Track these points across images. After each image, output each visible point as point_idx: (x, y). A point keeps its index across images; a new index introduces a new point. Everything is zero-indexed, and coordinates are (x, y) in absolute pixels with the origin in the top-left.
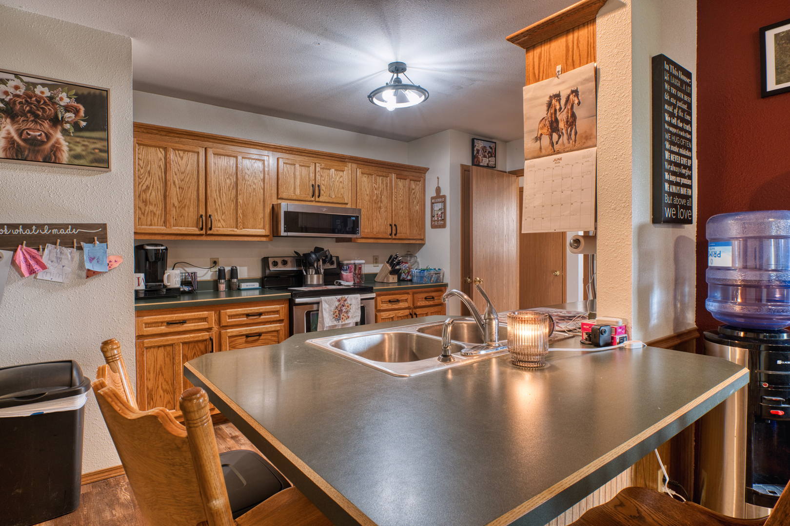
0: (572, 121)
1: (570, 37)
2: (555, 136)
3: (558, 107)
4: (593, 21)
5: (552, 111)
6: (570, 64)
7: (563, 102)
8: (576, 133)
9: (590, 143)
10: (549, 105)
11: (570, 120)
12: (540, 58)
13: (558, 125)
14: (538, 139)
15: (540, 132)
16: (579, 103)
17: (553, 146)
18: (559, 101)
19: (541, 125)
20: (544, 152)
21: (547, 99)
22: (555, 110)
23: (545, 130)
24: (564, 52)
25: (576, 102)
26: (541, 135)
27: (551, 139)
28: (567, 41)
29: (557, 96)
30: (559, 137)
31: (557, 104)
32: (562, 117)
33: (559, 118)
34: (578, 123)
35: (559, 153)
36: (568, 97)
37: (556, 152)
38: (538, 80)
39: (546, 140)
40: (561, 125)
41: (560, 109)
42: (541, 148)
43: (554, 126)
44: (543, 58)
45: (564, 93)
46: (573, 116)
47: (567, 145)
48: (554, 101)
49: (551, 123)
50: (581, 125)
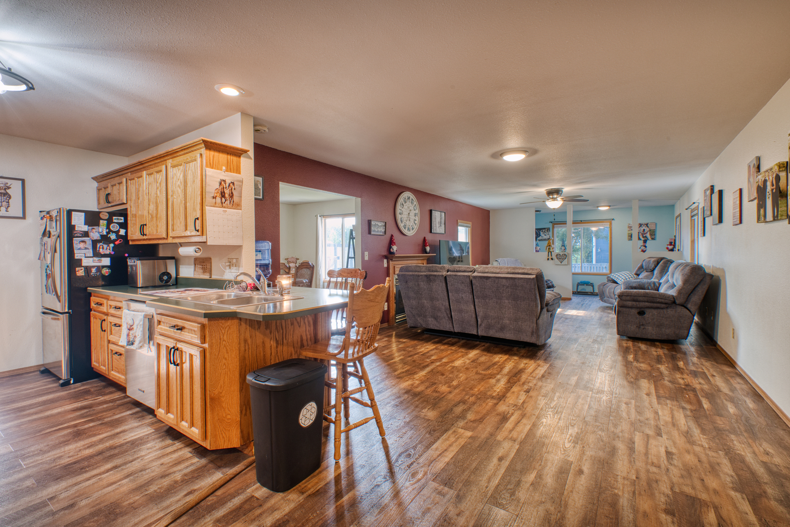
0: (232, 196)
1: (229, 157)
2: (223, 199)
3: (225, 187)
4: (240, 157)
5: (222, 187)
6: (229, 170)
7: (227, 185)
8: (233, 202)
9: (239, 208)
10: (220, 184)
11: (231, 195)
12: (213, 157)
13: (225, 195)
14: (214, 198)
15: (215, 195)
16: (235, 189)
17: (222, 203)
18: (225, 184)
19: (216, 191)
20: (217, 205)
21: (219, 180)
22: (224, 187)
23: (218, 195)
24: (226, 162)
25: (233, 188)
26: (216, 196)
27: (221, 200)
28: (227, 158)
29: (224, 181)
30: (226, 201)
31: (224, 184)
32: (227, 192)
33: (225, 192)
34: (234, 197)
35: (225, 207)
36: (230, 184)
37: (223, 207)
38: (212, 168)
39: (218, 200)
40: (227, 195)
41: (226, 188)
42: (216, 203)
43: (223, 195)
44: (215, 158)
45: (228, 182)
46: (232, 193)
47: (229, 205)
48: (223, 183)
49: (222, 193)
50: (235, 198)
